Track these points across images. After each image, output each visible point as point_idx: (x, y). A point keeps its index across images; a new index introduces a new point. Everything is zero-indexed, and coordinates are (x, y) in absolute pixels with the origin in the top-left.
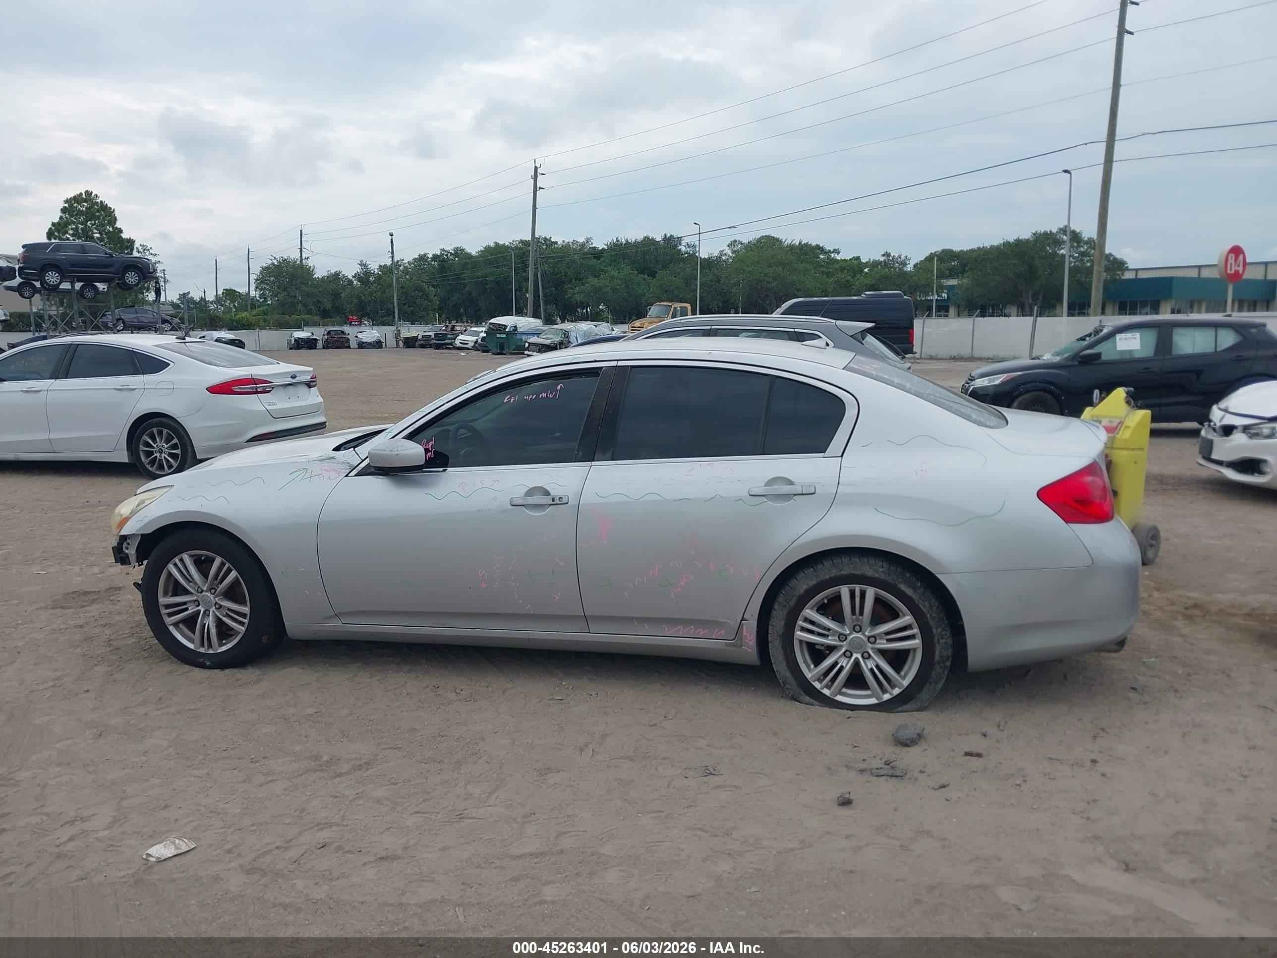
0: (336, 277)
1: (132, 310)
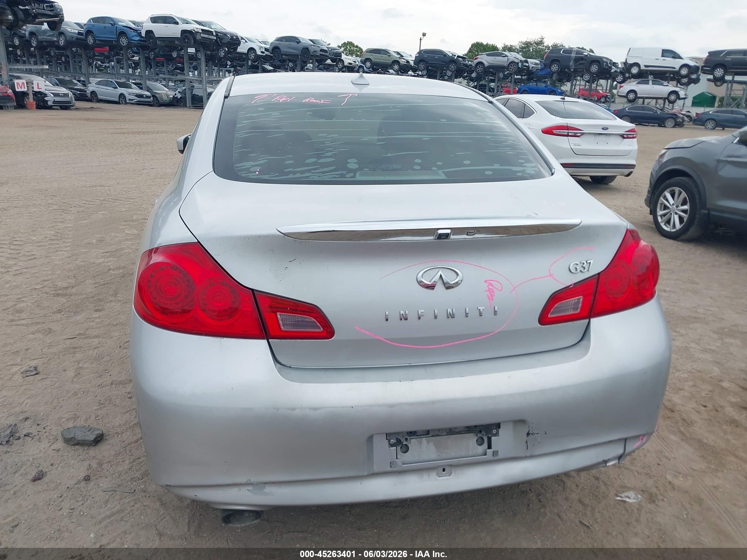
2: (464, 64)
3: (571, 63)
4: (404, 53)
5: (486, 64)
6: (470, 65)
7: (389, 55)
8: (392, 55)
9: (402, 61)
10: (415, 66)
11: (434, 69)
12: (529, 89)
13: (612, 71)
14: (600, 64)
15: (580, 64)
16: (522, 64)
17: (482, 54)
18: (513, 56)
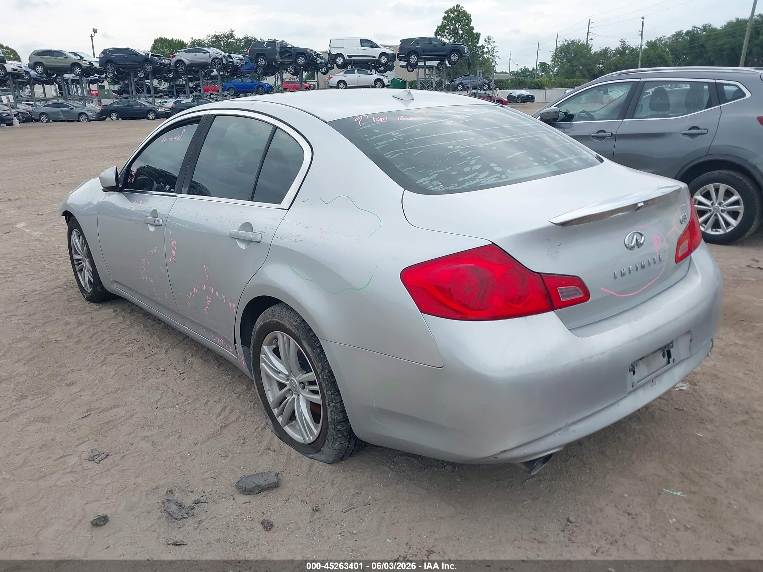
0: (605, 51)
1: (468, 77)
2: (161, 63)
3: (277, 56)
4: (84, 53)
5: (187, 62)
6: (168, 64)
7: (65, 56)
8: (70, 57)
9: (84, 64)
10: (100, 68)
11: (126, 71)
12: (234, 86)
13: (318, 62)
14: (305, 55)
15: (286, 57)
16: (226, 60)
17: (180, 52)
18: (215, 52)
